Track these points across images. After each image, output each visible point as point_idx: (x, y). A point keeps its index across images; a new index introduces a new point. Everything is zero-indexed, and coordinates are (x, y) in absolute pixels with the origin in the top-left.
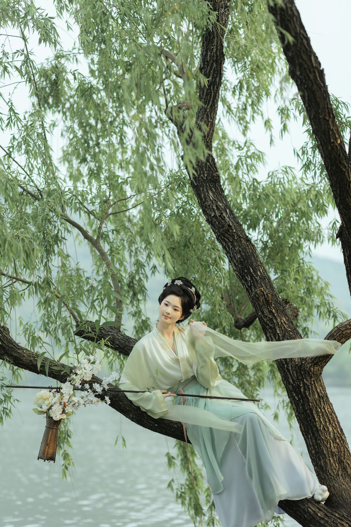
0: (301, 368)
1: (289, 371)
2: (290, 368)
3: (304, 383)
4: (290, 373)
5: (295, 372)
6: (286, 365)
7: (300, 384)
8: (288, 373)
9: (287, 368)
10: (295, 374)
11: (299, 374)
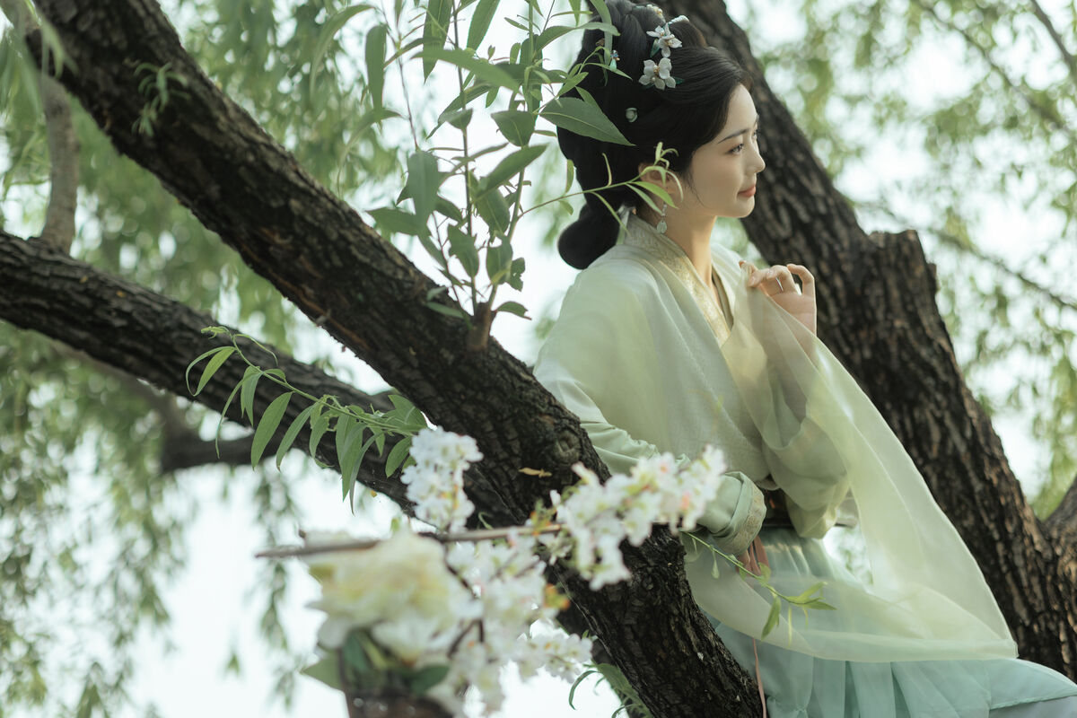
0: (1055, 569)
1: (1013, 569)
2: (1019, 561)
3: (1069, 631)
4: (1017, 579)
5: (1035, 580)
6: (1000, 548)
7: (1058, 628)
8: (1009, 579)
9: (1006, 557)
10: (1037, 589)
11: (1049, 589)
